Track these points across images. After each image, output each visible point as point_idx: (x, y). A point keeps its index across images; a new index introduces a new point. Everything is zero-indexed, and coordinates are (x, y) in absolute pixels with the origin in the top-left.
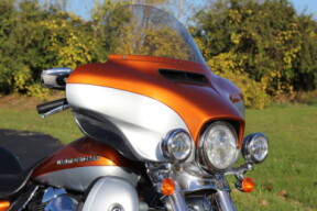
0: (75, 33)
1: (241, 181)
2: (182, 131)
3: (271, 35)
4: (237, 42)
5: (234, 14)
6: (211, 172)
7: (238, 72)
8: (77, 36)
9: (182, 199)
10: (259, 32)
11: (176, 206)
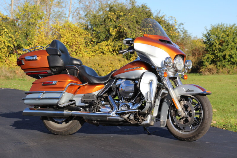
0: (6, 27)
1: (183, 76)
2: (170, 57)
3: (137, 29)
4: (114, 34)
5: (111, 15)
6: (177, 71)
7: (115, 54)
8: (8, 29)
9: (168, 79)
10: (129, 27)
11: (167, 82)
